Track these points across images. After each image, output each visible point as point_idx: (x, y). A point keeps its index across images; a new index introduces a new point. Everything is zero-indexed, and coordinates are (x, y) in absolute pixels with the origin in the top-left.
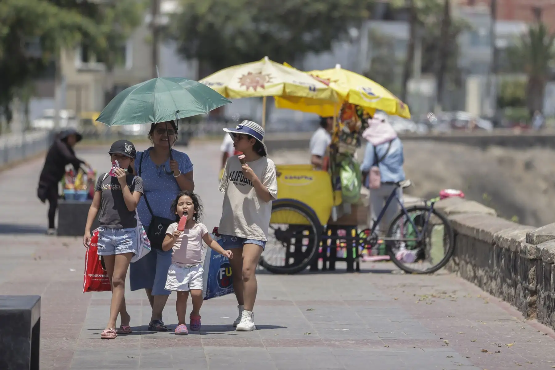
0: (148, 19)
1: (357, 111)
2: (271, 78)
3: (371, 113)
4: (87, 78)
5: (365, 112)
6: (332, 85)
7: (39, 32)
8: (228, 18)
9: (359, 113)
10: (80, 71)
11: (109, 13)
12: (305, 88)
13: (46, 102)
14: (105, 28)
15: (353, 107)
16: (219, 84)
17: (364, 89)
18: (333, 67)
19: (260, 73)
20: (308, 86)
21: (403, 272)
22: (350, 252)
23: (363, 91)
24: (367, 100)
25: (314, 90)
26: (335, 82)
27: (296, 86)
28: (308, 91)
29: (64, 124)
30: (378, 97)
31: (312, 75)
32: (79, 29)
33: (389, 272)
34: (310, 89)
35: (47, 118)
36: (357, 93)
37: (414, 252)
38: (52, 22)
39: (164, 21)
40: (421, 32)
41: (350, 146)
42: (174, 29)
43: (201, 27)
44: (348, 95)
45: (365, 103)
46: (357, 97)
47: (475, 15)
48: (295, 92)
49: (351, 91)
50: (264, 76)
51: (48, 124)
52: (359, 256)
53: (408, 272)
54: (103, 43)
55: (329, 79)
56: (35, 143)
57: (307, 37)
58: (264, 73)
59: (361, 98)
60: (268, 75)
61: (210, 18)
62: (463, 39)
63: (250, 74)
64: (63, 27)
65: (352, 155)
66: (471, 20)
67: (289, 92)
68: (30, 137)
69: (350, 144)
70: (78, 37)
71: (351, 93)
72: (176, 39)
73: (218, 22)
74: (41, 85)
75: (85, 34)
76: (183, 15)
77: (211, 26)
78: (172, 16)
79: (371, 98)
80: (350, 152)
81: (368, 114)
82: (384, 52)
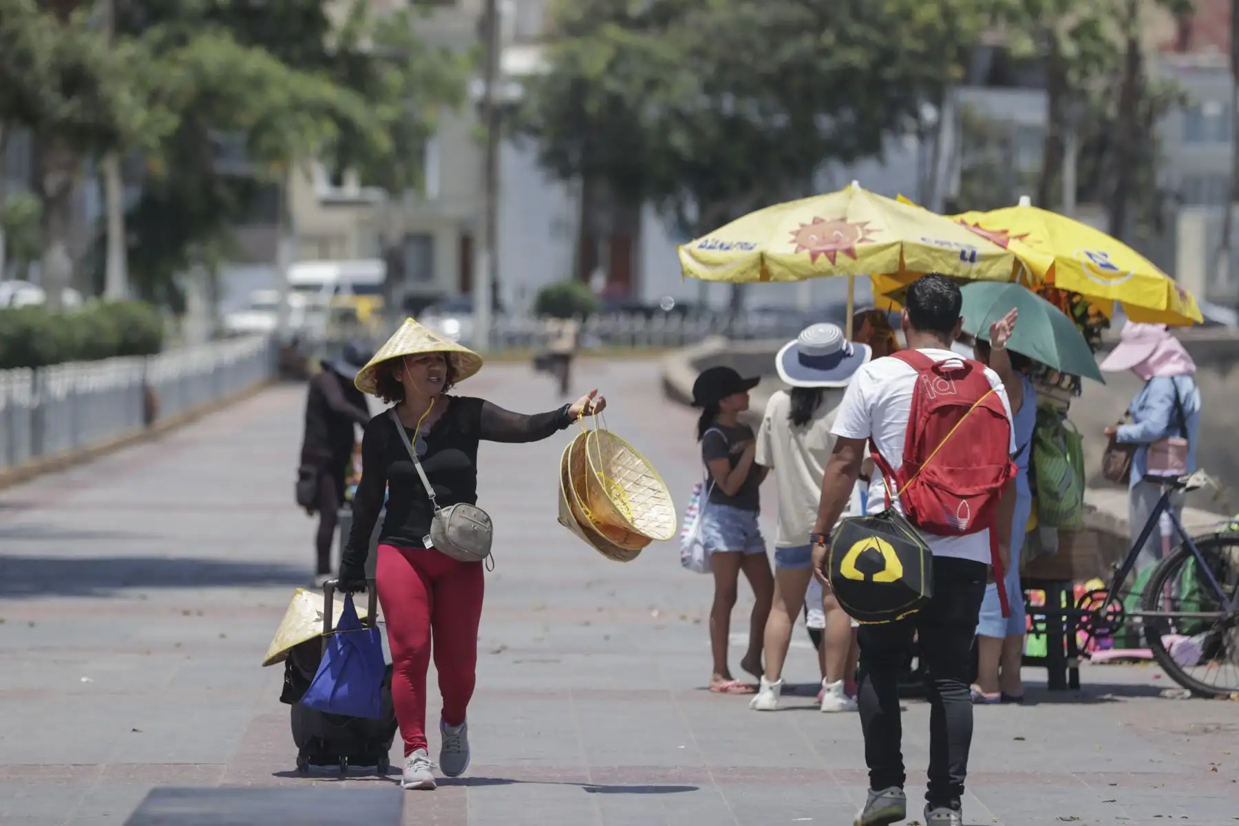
0: (476, 89)
1: (1073, 307)
2: (869, 231)
3: (1106, 313)
4: (341, 219)
5: (1092, 310)
6: (1015, 247)
7: (246, 119)
8: (652, 84)
9: (1078, 312)
10: (327, 204)
11: (392, 77)
12: (952, 254)
13: (260, 274)
14: (387, 112)
15: (1063, 295)
16: (745, 246)
17: (1090, 255)
18: (1014, 203)
19: (843, 220)
20: (958, 249)
21: (1188, 693)
22: (1053, 644)
23: (1087, 259)
24: (1099, 281)
25: (973, 258)
26: (1021, 237)
27: (929, 250)
28: (955, 261)
29: (296, 322)
30: (1124, 274)
31: (963, 223)
32: (331, 112)
33: (1153, 692)
34: (963, 255)
35: (258, 308)
36: (1071, 264)
37: (1198, 640)
38: (277, 96)
39: (513, 92)
40: (1074, 110)
41: (1055, 392)
42: (532, 113)
43: (593, 106)
44: (1052, 269)
45: (1093, 288)
46: (1075, 276)
47: (1194, 70)
48: (927, 266)
49: (1059, 258)
50: (853, 226)
51: (264, 322)
52: (1075, 652)
53: (1202, 692)
54: (383, 143)
55: (1005, 232)
56: (242, 365)
57: (825, 123)
58: (849, 221)
59: (1083, 277)
60: (863, 225)
61: (612, 85)
62: (1169, 127)
63: (817, 221)
64: (297, 106)
65: (1063, 415)
66: (1186, 84)
67: (912, 264)
68: (230, 352)
69: (1058, 385)
70: (330, 130)
71: (1057, 265)
72: (534, 131)
73: (629, 91)
74: (247, 236)
75: (345, 125)
76: (554, 78)
77: (615, 102)
78: (528, 81)
79: (1110, 276)
80: (1057, 404)
81: (1099, 314)
82: (993, 154)
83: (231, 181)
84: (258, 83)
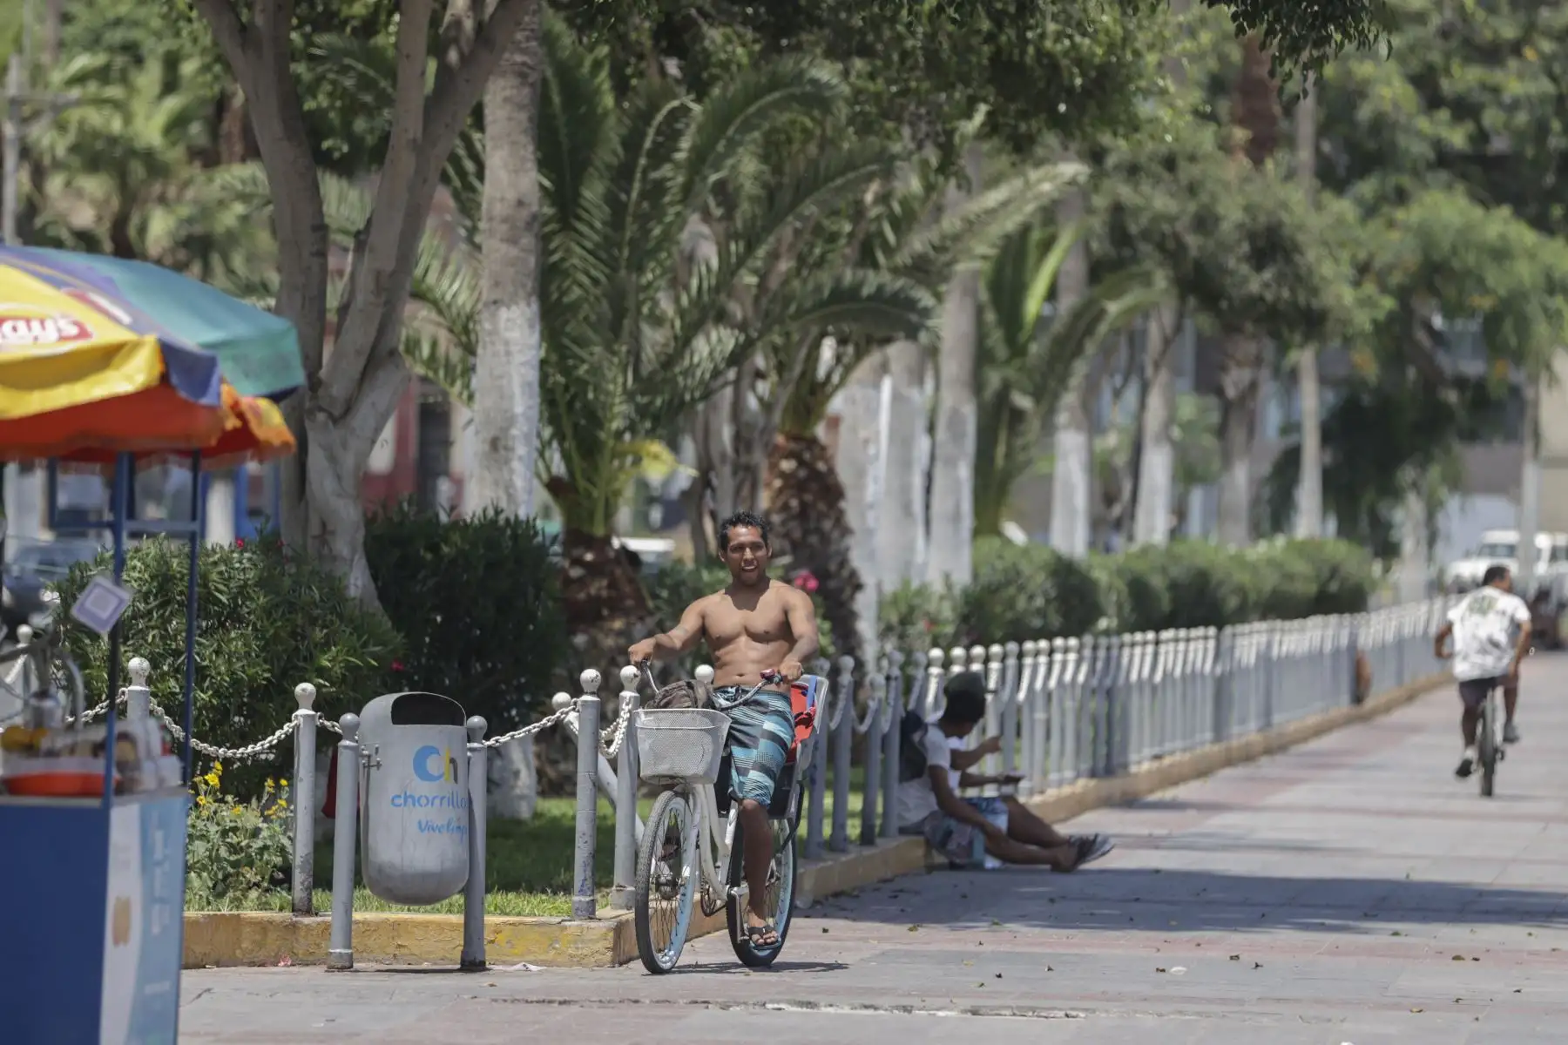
7: (1483, 301)
13: (1487, 506)
38: (1524, 272)
64: (1552, 285)
74: (1476, 458)
83: (1461, 383)
84: (1501, 254)
